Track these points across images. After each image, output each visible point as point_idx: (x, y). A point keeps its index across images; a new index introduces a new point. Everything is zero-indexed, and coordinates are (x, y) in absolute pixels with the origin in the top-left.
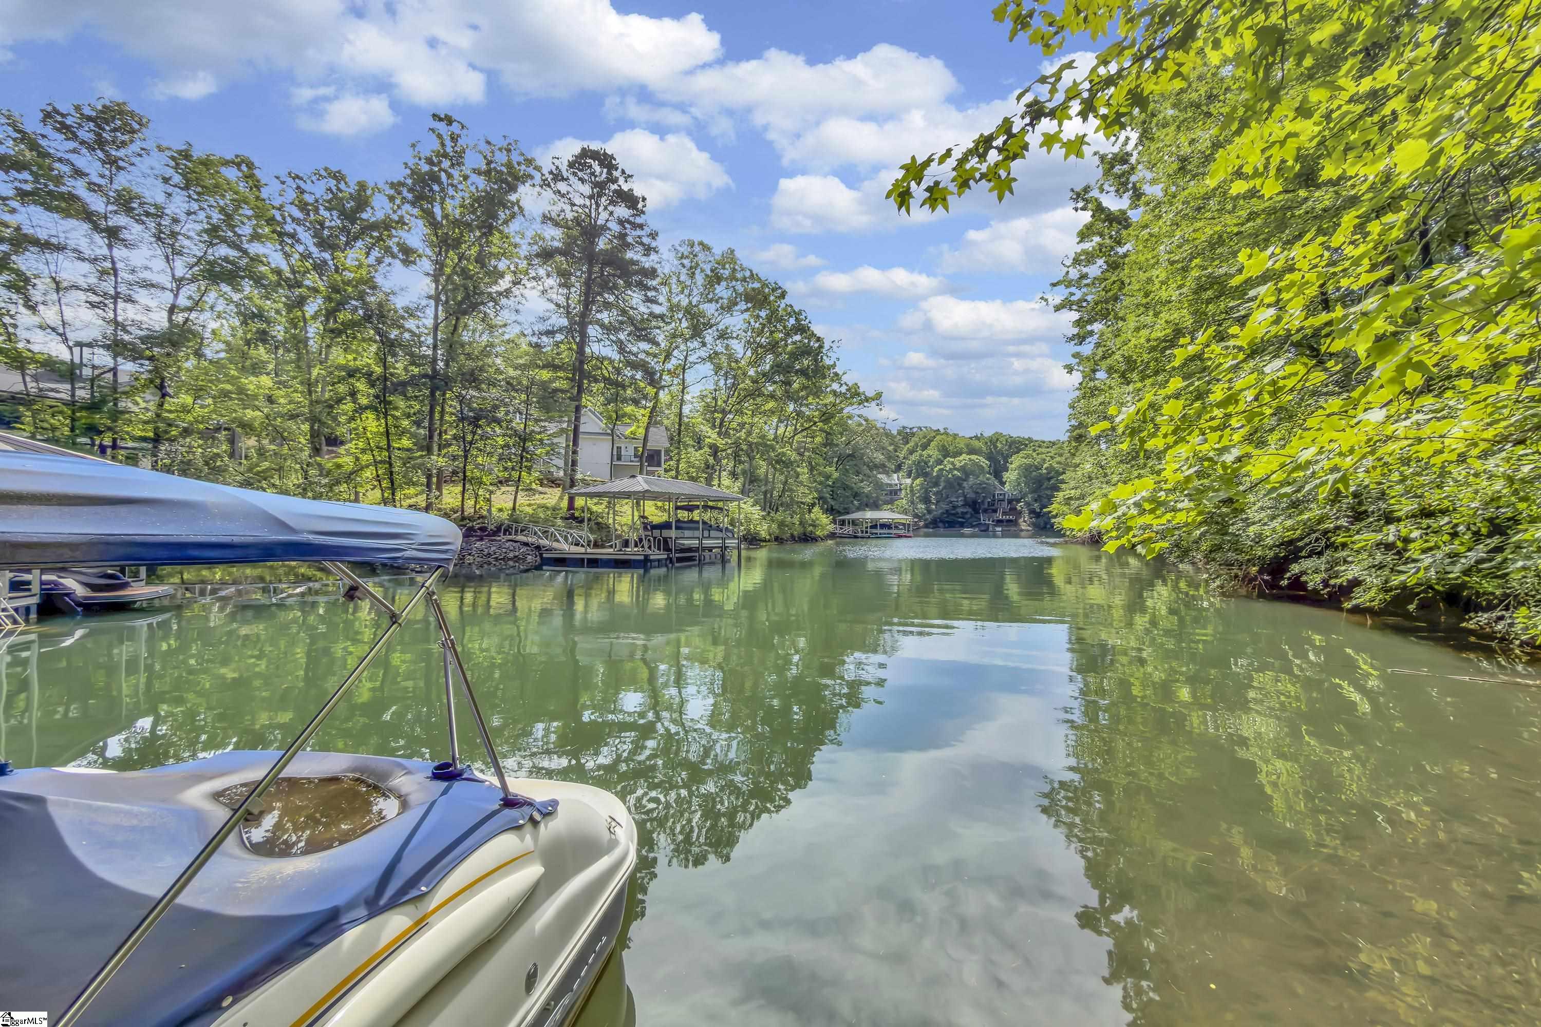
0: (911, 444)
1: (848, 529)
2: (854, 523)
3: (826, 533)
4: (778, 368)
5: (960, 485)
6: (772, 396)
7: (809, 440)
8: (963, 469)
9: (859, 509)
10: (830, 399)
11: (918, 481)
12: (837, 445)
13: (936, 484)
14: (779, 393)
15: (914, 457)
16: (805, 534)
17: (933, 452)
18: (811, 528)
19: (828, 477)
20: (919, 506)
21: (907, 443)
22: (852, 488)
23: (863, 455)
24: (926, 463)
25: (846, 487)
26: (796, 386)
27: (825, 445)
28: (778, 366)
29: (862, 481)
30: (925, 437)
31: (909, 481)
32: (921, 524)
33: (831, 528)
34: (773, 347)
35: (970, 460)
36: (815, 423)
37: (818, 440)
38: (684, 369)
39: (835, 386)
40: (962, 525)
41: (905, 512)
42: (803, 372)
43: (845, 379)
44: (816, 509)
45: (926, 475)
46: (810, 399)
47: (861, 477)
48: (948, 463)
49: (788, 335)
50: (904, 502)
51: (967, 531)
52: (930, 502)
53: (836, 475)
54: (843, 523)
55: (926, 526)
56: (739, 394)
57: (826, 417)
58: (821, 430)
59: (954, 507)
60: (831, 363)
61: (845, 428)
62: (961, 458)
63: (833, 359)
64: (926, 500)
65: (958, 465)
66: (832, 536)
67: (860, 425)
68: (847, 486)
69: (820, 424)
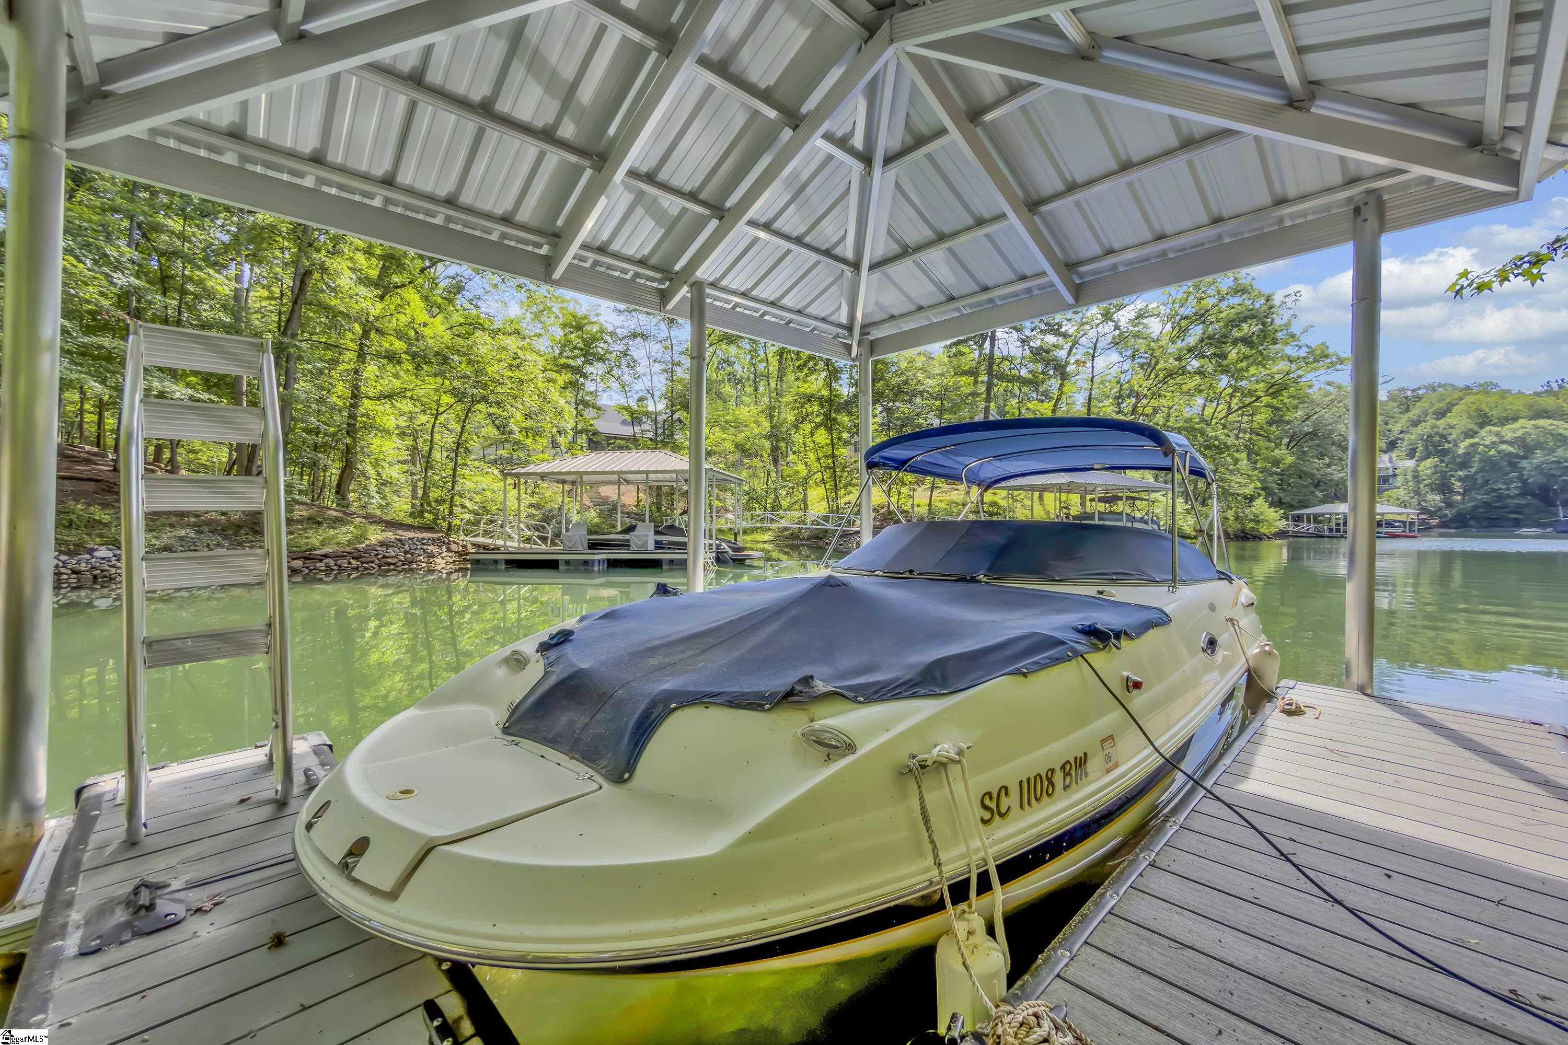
0: (1414, 413)
1: (1304, 527)
2: (1316, 518)
3: (1274, 530)
4: (1207, 339)
5: (1513, 466)
6: (1200, 372)
7: (1246, 418)
8: (1521, 441)
9: (1323, 501)
10: (1282, 366)
11: (1428, 463)
12: (1289, 422)
13: (1464, 465)
14: (1210, 368)
15: (1420, 430)
16: (1243, 531)
17: (1458, 420)
18: (1251, 525)
19: (1277, 463)
20: (1430, 497)
21: (1408, 410)
22: (1312, 476)
23: (1331, 431)
24: (1443, 437)
25: (1301, 475)
26: (1233, 355)
27: (1270, 423)
28: (1210, 338)
29: (1329, 466)
30: (1441, 400)
31: (1411, 463)
32: (1434, 522)
33: (1282, 524)
34: (1201, 317)
35: (1536, 427)
36: (1258, 398)
37: (1261, 418)
38: (1093, 357)
39: (1290, 351)
40: (1518, 524)
41: (1404, 504)
42: (1246, 341)
43: (1304, 340)
44: (1260, 502)
45: (1443, 453)
46: (1253, 370)
47: (1327, 460)
48: (1487, 435)
49: (1222, 299)
50: (1402, 491)
51: (1525, 531)
52: (1451, 491)
53: (1290, 459)
54: (1298, 519)
55: (1443, 525)
56: (1157, 376)
57: (1276, 389)
58: (1267, 406)
59: (1500, 498)
60: (1285, 321)
61: (1302, 399)
62: (1516, 425)
63: (1286, 317)
64: (1444, 487)
65: (1509, 436)
66: (1282, 534)
67: (1328, 394)
68: (1305, 473)
69: (1267, 399)
